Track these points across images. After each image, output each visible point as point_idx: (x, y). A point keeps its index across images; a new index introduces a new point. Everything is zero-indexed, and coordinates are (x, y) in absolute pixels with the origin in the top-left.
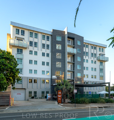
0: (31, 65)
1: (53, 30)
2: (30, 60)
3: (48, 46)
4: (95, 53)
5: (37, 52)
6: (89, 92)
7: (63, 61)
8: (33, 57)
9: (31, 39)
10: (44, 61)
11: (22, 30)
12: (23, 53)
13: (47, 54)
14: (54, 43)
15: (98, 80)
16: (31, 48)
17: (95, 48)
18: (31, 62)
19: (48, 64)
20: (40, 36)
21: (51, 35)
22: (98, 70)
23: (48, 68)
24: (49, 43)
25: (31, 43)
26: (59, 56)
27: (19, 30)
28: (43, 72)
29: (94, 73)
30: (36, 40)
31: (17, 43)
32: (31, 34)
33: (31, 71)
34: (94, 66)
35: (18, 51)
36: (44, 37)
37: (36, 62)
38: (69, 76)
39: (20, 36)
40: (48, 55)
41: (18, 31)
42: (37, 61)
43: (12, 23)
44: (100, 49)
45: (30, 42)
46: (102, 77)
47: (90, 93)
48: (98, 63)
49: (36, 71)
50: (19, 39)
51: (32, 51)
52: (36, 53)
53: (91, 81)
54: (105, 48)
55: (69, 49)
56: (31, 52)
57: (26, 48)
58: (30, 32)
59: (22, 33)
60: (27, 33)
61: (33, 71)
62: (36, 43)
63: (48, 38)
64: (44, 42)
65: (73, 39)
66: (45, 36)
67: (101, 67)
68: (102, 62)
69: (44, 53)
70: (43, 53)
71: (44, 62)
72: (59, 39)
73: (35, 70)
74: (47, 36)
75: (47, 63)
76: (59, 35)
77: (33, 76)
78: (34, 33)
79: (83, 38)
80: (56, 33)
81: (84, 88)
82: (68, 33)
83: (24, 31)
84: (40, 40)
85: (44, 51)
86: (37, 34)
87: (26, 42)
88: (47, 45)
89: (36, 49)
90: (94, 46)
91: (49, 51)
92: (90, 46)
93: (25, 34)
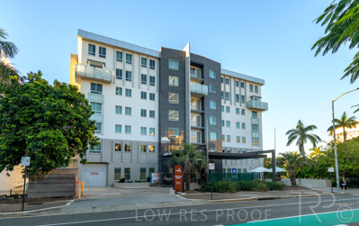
0: (118, 116)
1: (162, 48)
2: (117, 106)
3: (152, 79)
4: (243, 94)
5: (130, 90)
6: (233, 169)
7: (182, 108)
8: (123, 101)
9: (120, 66)
10: (144, 108)
11: (100, 48)
12: (103, 93)
13: (151, 94)
14: (164, 73)
15: (248, 146)
16: (119, 83)
17: (242, 85)
18: (119, 109)
19: (152, 114)
20: (136, 59)
21: (159, 59)
22: (248, 126)
23: (153, 123)
24: (154, 73)
25: (119, 73)
26: (173, 98)
27: (94, 47)
28: (143, 129)
29: (241, 133)
30: (128, 68)
31: (90, 71)
32: (119, 55)
33: (118, 127)
34: (241, 119)
35: (93, 88)
36: (144, 61)
37: (129, 110)
38: (193, 138)
39: (97, 58)
40: (152, 97)
41: (92, 49)
42: (130, 109)
43: (81, 32)
44: (251, 86)
45: (117, 70)
46: (257, 140)
47: (234, 171)
48: (249, 113)
49: (128, 128)
50: (94, 65)
51: (121, 89)
52: (129, 93)
53: (235, 149)
54: (262, 85)
55: (194, 87)
56: (119, 91)
57: (108, 83)
58: (117, 52)
59: (100, 53)
60: (110, 53)
61: (123, 129)
62: (128, 74)
63: (152, 63)
64: (145, 71)
65: (201, 66)
66: (146, 60)
67: (255, 121)
68: (256, 111)
69: (145, 93)
70: (142, 93)
71: (145, 111)
72: (173, 66)
73: (126, 126)
74: (151, 61)
75: (151, 111)
76: (175, 59)
77: (123, 137)
78: (124, 53)
79: (219, 65)
80: (168, 54)
81: (224, 161)
82: (191, 54)
83: (104, 49)
84: (136, 68)
85: (145, 88)
86: (131, 55)
87: (108, 71)
88: (151, 77)
89: (128, 85)
90: (241, 82)
91: (154, 90)
92: (232, 80)
93: (107, 56)
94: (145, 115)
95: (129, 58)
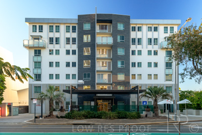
0: (51, 68)
1: (78, 16)
2: (50, 63)
3: (74, 40)
4: (156, 36)
5: (59, 50)
6: (143, 102)
8: (54, 58)
9: (51, 35)
10: (68, 61)
11: (39, 26)
12: (42, 55)
14: (82, 33)
15: (161, 82)
16: (51, 47)
17: (156, 29)
18: (51, 64)
20: (63, 28)
23: (74, 71)
24: (75, 35)
25: (51, 40)
27: (36, 26)
28: (68, 76)
29: (153, 71)
30: (57, 35)
31: (31, 43)
32: (51, 28)
33: (51, 76)
34: (153, 59)
35: (35, 53)
36: (68, 28)
37: (58, 64)
39: (38, 34)
40: (74, 52)
41: (34, 27)
42: (59, 62)
43: (27, 20)
44: (166, 28)
45: (50, 38)
47: (145, 103)
48: (162, 53)
49: (57, 76)
51: (53, 50)
52: (58, 52)
56: (51, 52)
57: (44, 48)
58: (50, 26)
59: (39, 29)
60: (46, 28)
61: (54, 76)
62: (57, 40)
63: (74, 28)
64: (68, 35)
66: (70, 27)
69: (69, 51)
70: (67, 50)
71: (69, 63)
72: (87, 27)
74: (73, 27)
75: (73, 63)
76: (88, 22)
77: (54, 82)
78: (54, 25)
83: (42, 26)
84: (63, 34)
85: (68, 47)
86: (59, 26)
88: (73, 38)
89: (57, 47)
90: (154, 27)
91: (75, 47)
92: (144, 27)
93: (43, 30)
94: (69, 66)
95: (58, 28)
